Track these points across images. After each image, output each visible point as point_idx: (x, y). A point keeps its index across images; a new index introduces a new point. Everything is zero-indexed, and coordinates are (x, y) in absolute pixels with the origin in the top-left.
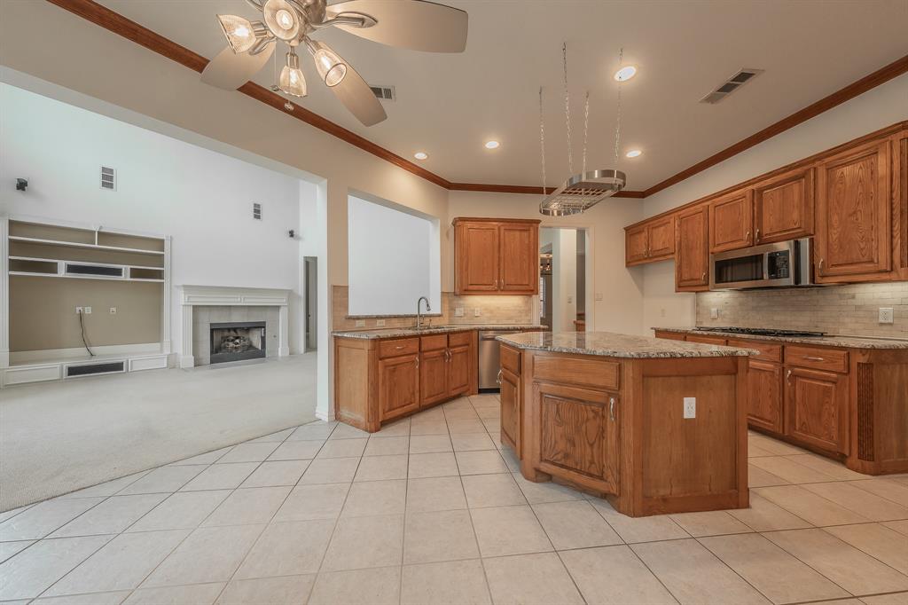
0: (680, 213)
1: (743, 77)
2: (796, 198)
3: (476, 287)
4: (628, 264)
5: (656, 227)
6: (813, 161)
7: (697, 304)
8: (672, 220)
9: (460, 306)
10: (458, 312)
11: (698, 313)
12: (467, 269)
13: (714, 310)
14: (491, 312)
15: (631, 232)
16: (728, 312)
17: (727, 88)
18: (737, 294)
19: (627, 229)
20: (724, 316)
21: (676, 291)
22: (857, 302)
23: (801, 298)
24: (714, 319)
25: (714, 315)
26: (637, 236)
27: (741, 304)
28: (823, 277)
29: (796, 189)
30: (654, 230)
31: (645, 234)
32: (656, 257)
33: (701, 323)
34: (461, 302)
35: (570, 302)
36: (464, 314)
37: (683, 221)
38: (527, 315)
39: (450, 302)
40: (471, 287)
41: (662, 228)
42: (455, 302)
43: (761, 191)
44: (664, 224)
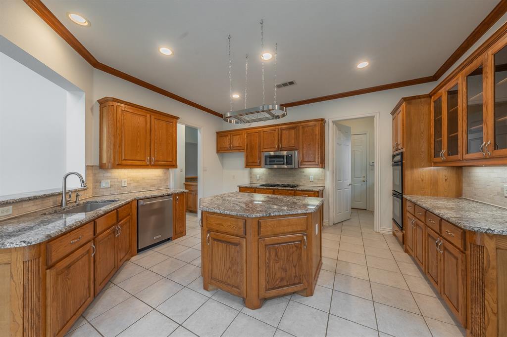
0: (247, 131)
1: (291, 83)
2: (293, 135)
3: (129, 162)
4: (218, 152)
5: (235, 135)
6: (298, 123)
7: (251, 173)
8: (243, 133)
9: (107, 178)
10: (104, 184)
11: (251, 177)
12: (120, 146)
13: (258, 176)
14: (138, 182)
15: (220, 135)
16: (264, 177)
17: (285, 85)
18: (267, 170)
19: (218, 133)
20: (262, 179)
21: (245, 167)
22: (305, 174)
23: (289, 172)
24: (258, 180)
25: (258, 178)
26: (224, 138)
27: (269, 174)
28: (301, 165)
29: (293, 132)
30: (234, 137)
31: (228, 138)
32: (234, 150)
33: (253, 182)
34: (109, 175)
35: (181, 171)
36: (111, 185)
37: (249, 135)
38: (165, 183)
39: (94, 175)
40: (124, 162)
41: (238, 136)
42: (101, 175)
43: (282, 130)
44: (239, 135)
